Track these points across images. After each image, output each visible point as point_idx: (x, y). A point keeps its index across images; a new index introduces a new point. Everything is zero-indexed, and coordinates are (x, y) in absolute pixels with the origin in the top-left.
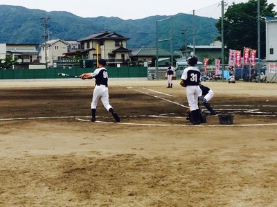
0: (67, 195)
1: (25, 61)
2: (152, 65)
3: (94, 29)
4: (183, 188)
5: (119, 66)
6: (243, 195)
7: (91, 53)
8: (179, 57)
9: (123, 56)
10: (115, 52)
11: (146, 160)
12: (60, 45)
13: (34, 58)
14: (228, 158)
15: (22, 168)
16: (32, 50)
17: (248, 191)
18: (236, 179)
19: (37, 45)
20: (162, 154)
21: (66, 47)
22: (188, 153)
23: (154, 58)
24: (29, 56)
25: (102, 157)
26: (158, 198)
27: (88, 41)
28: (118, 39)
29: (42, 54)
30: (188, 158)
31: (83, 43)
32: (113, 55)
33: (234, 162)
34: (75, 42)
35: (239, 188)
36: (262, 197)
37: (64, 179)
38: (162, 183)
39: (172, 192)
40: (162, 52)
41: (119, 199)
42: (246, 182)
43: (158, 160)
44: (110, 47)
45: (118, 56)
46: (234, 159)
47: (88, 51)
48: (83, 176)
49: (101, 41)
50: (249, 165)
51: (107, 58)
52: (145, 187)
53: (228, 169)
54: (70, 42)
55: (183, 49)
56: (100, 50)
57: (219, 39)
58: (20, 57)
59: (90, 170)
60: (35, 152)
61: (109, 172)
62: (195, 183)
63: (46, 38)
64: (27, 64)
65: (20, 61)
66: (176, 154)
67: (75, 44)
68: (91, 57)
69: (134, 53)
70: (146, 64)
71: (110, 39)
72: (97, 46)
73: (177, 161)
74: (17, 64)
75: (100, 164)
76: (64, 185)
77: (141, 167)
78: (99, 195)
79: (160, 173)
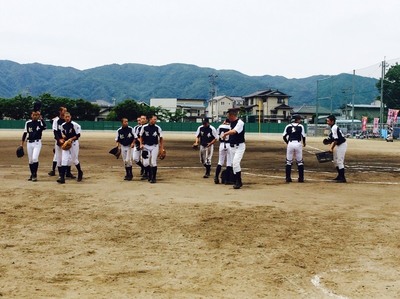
0: (199, 242)
1: (194, 115)
2: (311, 122)
3: (260, 86)
4: (314, 243)
5: (279, 122)
6: (373, 254)
7: (255, 109)
8: (339, 115)
9: (284, 113)
10: (277, 109)
11: (284, 213)
12: (226, 101)
13: (202, 112)
14: (367, 216)
15: (164, 215)
16: (200, 105)
17: (381, 250)
18: (370, 238)
19: (204, 101)
20: (301, 208)
21: (231, 103)
22: (328, 208)
23: (314, 116)
24: (196, 110)
25: (241, 208)
26: (286, 252)
27: (252, 98)
28: (281, 97)
29: (209, 109)
30: (326, 213)
31: (247, 99)
32: (275, 111)
33: (372, 220)
34: (240, 99)
35: (371, 246)
36: (393, 257)
37: (199, 227)
38: (294, 236)
39: (302, 246)
40: (322, 110)
41: (247, 250)
42: (380, 241)
43: (295, 213)
44: (272, 104)
45: (280, 113)
46: (374, 216)
47: (251, 108)
48: (218, 225)
49: (264, 98)
50: (387, 223)
51: (269, 114)
52: (277, 240)
53: (365, 226)
54: (235, 99)
55: (343, 108)
56: (263, 106)
57: (379, 98)
58: (189, 111)
59: (227, 219)
60: (180, 200)
61: (244, 223)
62: (328, 239)
63: (213, 94)
64: (195, 118)
65: (188, 115)
66: (315, 209)
67: (239, 100)
68: (254, 113)
69: (296, 111)
70: (306, 121)
71: (273, 96)
72: (259, 103)
73: (315, 215)
74: (185, 117)
75: (238, 214)
76: (198, 233)
77: (277, 220)
78: (229, 245)
79: (294, 226)
